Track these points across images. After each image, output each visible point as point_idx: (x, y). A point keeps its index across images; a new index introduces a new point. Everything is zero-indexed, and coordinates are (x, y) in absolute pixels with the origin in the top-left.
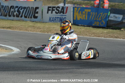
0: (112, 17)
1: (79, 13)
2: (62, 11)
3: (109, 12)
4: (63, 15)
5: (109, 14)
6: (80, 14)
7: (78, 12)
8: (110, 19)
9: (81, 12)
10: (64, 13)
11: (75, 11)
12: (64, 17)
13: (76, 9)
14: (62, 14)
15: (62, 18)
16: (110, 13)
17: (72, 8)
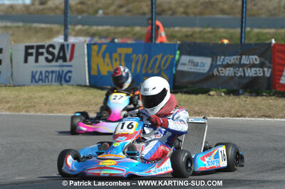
0: (185, 64)
1: (104, 57)
2: (61, 55)
3: (178, 52)
4: (63, 66)
5: (177, 57)
6: (107, 60)
7: (100, 54)
8: (180, 68)
9: (107, 55)
10: (65, 60)
11: (94, 53)
12: (66, 69)
13: (95, 48)
14: (60, 62)
15: (63, 71)
16: (180, 55)
17: (86, 46)
